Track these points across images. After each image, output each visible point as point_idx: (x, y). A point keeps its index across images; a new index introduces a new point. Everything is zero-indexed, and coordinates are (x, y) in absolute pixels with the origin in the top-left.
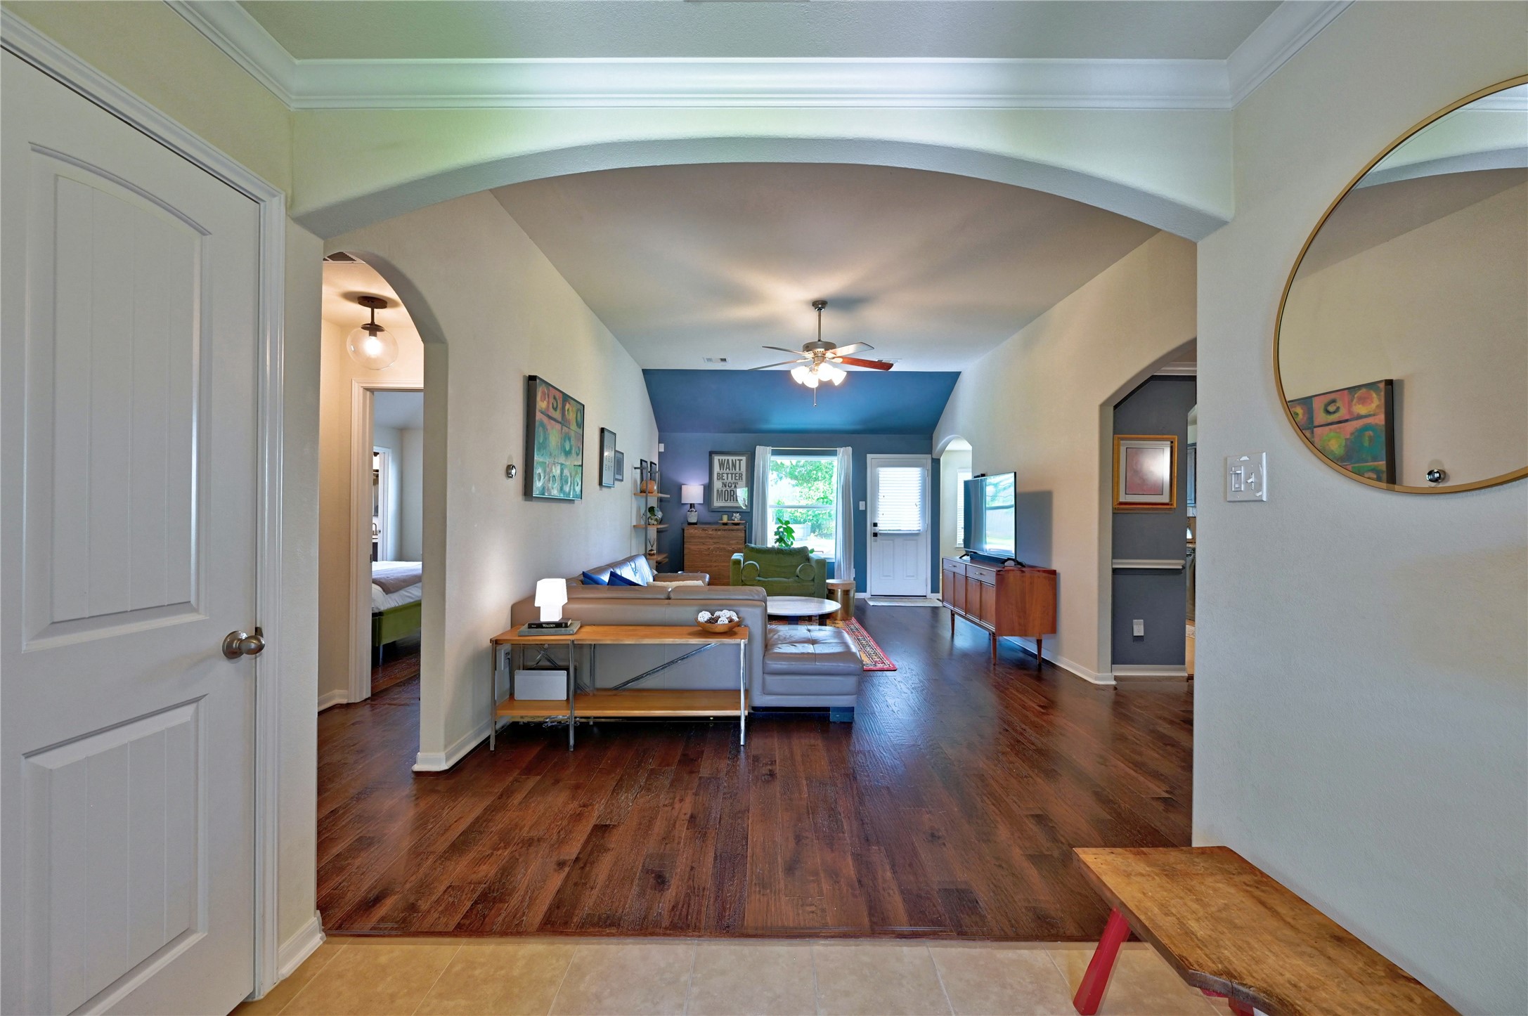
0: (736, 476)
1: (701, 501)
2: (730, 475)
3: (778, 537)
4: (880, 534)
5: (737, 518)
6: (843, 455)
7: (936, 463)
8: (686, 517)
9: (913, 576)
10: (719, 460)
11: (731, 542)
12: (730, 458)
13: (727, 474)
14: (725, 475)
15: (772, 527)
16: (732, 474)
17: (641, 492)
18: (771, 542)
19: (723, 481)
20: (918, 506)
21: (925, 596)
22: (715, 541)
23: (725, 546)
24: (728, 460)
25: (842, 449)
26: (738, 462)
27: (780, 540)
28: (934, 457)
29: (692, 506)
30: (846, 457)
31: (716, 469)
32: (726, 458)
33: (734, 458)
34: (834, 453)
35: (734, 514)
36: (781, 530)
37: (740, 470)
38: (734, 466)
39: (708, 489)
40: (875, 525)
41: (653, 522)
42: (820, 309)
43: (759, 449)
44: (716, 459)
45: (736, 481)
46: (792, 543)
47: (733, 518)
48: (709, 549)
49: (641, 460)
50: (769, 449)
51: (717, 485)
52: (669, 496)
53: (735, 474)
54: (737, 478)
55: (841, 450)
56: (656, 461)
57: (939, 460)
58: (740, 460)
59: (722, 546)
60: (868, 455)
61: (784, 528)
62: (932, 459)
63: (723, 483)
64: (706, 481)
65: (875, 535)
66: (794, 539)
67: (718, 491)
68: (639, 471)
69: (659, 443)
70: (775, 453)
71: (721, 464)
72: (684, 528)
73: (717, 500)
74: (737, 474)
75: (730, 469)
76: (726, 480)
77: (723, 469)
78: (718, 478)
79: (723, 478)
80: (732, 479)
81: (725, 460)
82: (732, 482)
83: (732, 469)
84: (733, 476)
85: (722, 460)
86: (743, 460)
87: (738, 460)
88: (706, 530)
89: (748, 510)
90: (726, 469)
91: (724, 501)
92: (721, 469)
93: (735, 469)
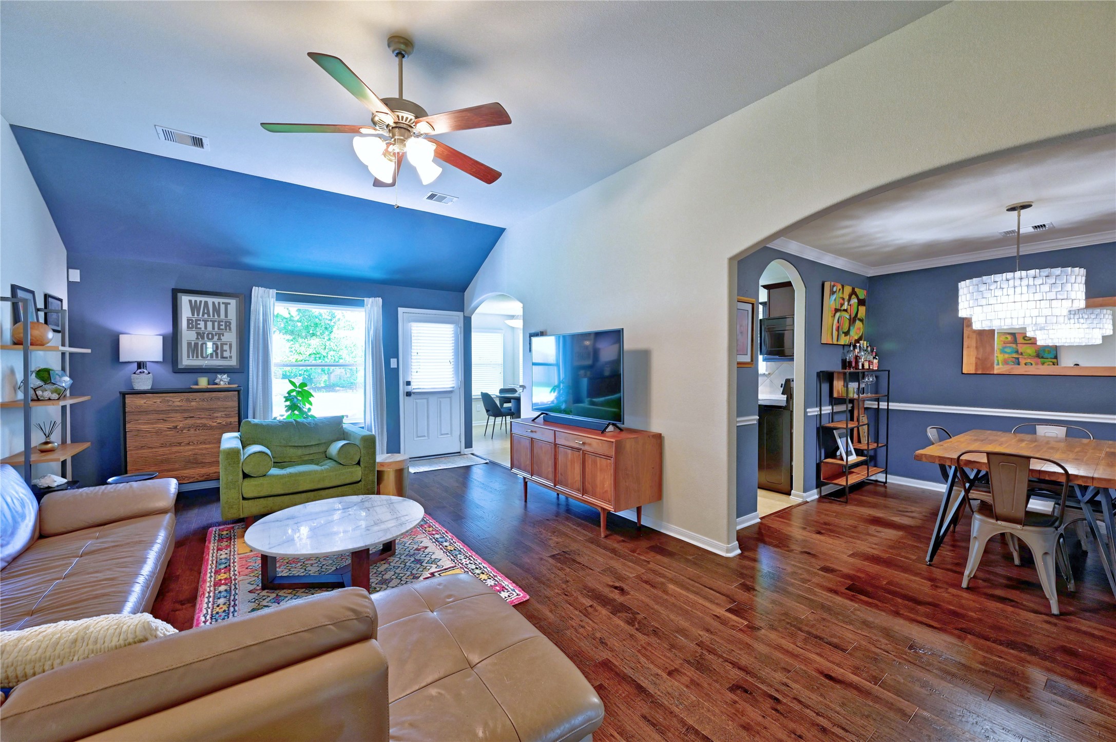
0: (219, 325)
1: (159, 358)
2: (210, 324)
3: (288, 403)
4: (414, 393)
5: (223, 380)
6: (372, 306)
7: (467, 322)
8: (129, 382)
9: (448, 434)
10: (190, 301)
11: (216, 415)
12: (210, 300)
13: (206, 322)
14: (202, 323)
15: (280, 389)
16: (213, 322)
17: (15, 344)
18: (279, 411)
19: (199, 331)
20: (452, 363)
21: (459, 453)
22: (186, 415)
23: (204, 421)
24: (206, 303)
25: (371, 300)
26: (223, 307)
27: (293, 406)
28: (465, 315)
29: (140, 365)
30: (375, 308)
31: (186, 313)
32: (203, 299)
33: (217, 300)
34: (360, 304)
35: (219, 376)
36: (294, 394)
37: (226, 316)
38: (217, 310)
39: (172, 343)
40: (408, 383)
41: (47, 394)
42: (400, 55)
43: (257, 292)
44: (185, 300)
45: (220, 332)
46: (309, 410)
47: (217, 381)
48: (176, 427)
49: (14, 288)
50: (273, 292)
51: (187, 336)
52: (89, 351)
53: (219, 322)
54: (223, 327)
55: (369, 301)
56: (64, 295)
57: (470, 318)
58: (226, 304)
59: (199, 421)
60: (399, 308)
61: (299, 392)
62: (464, 316)
63: (198, 334)
64: (168, 329)
65: (409, 394)
66: (311, 404)
67: (189, 344)
68: (8, 305)
69: (68, 268)
70: (281, 298)
71: (194, 308)
72: (124, 398)
73: (188, 356)
74: (223, 322)
75: (209, 315)
76: (203, 329)
77: (198, 315)
78: (188, 327)
79: (199, 326)
80: (213, 328)
81: (201, 302)
82: (214, 333)
83: (214, 316)
84: (216, 324)
85: (196, 301)
86: (229, 304)
87: (223, 303)
88: (168, 401)
89: (242, 369)
90: (203, 315)
91: (200, 358)
92: (193, 315)
93: (219, 316)
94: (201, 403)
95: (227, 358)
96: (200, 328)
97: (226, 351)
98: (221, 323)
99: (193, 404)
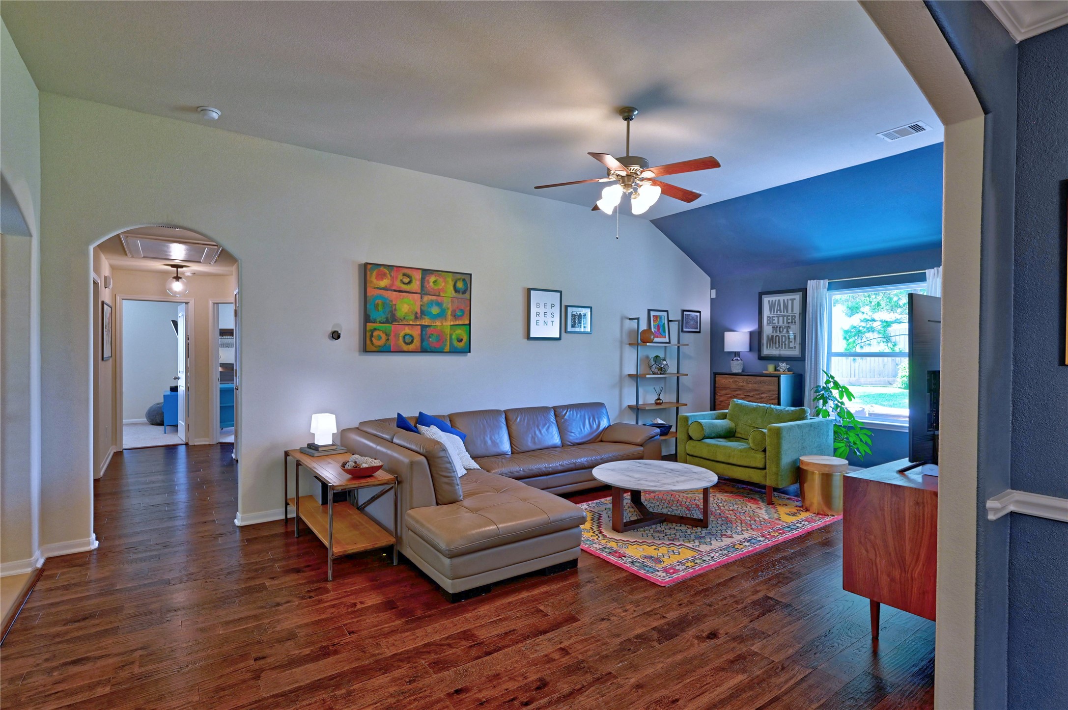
0: (788, 319)
1: (747, 348)
2: (781, 319)
5: (784, 367)
8: (730, 366)
10: (769, 301)
12: (781, 298)
13: (778, 317)
14: (776, 319)
16: (783, 317)
19: (774, 325)
24: (779, 301)
26: (790, 302)
29: (736, 354)
31: (766, 312)
32: (777, 298)
33: (786, 297)
35: (781, 364)
37: (792, 311)
38: (786, 307)
39: (758, 337)
43: (811, 284)
44: (766, 300)
45: (787, 325)
50: (824, 283)
51: (767, 330)
53: (787, 317)
54: (790, 321)
55: (931, 273)
56: (707, 310)
58: (793, 300)
63: (774, 328)
64: (754, 327)
67: (768, 337)
69: (711, 289)
71: (772, 307)
72: (715, 377)
73: (767, 348)
74: (789, 316)
75: (781, 312)
76: (777, 324)
77: (774, 313)
78: (768, 323)
79: (774, 322)
80: (783, 323)
81: (776, 301)
82: (784, 326)
83: (784, 312)
84: (785, 318)
85: (772, 301)
86: (795, 299)
87: (790, 300)
88: (736, 381)
89: (802, 359)
90: (777, 312)
91: (774, 349)
92: (771, 313)
93: (787, 311)
94: (754, 385)
95: (792, 348)
96: (775, 323)
97: (792, 342)
98: (789, 318)
99: (750, 385)
